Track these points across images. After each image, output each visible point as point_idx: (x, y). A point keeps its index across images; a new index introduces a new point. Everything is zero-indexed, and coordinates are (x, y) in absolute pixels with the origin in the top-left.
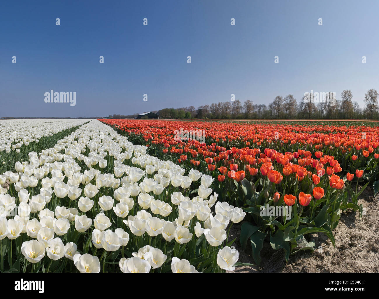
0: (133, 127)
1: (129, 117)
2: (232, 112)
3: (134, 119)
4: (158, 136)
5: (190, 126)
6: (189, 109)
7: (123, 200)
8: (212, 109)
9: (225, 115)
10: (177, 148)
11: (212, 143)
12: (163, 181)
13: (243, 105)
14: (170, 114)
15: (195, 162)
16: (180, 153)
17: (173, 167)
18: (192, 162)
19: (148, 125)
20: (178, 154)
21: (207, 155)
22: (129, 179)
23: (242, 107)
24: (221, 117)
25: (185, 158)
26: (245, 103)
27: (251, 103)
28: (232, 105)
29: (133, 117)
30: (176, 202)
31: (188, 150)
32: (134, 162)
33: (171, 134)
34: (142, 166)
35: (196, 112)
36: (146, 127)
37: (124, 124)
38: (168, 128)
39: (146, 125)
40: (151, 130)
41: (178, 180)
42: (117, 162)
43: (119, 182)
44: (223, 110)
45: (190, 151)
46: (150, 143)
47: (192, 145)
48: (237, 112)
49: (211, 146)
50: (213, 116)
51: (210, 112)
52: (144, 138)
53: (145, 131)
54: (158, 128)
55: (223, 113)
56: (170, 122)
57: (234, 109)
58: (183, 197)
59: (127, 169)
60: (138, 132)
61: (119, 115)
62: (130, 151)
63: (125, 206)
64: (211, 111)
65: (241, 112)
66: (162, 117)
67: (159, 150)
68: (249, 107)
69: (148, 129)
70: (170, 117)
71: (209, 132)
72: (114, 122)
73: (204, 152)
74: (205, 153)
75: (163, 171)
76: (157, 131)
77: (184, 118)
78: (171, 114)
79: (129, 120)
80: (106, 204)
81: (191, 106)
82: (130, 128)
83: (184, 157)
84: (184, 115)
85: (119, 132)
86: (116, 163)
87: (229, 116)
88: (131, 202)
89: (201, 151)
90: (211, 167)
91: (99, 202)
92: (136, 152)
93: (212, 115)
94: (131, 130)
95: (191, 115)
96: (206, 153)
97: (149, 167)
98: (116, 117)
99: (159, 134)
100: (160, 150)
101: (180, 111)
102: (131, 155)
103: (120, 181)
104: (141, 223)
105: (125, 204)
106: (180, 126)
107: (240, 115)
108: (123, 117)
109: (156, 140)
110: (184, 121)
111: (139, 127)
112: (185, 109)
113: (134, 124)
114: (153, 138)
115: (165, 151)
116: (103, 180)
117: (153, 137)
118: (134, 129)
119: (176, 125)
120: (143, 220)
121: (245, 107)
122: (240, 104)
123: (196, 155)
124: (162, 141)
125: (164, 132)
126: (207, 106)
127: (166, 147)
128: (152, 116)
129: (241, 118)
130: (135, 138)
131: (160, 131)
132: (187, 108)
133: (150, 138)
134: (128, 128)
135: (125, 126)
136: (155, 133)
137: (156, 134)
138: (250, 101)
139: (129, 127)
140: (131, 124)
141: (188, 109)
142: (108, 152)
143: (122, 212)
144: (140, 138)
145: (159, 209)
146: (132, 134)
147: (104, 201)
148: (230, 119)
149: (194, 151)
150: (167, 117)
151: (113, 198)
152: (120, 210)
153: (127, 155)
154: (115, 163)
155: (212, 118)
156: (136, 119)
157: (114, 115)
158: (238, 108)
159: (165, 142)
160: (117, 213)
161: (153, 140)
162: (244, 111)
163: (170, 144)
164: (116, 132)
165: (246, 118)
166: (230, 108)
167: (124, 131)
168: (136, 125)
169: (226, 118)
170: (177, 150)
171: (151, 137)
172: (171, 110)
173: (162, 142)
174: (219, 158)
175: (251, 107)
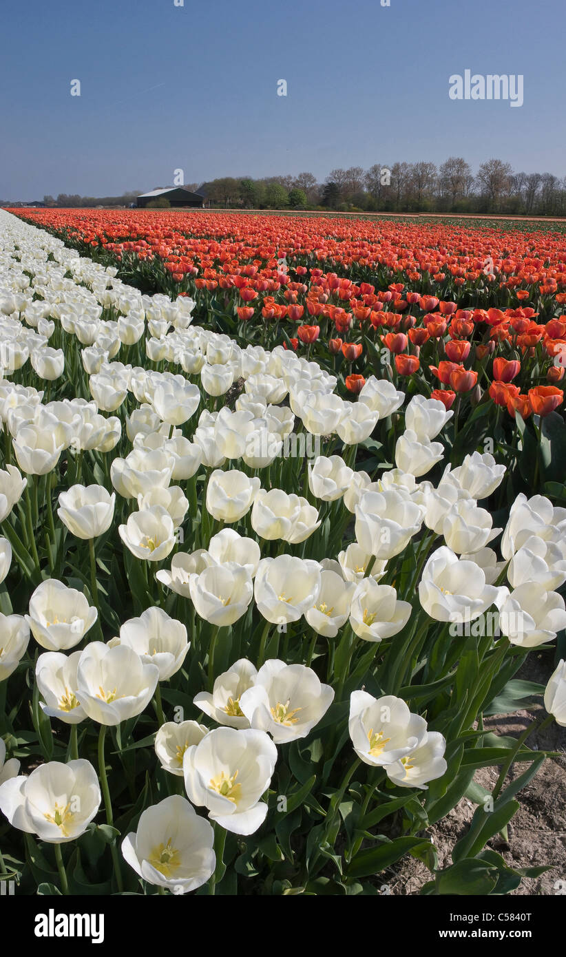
0: (128, 234)
1: (111, 203)
2: (439, 193)
3: (126, 207)
4: (211, 263)
5: (310, 231)
6: (298, 181)
7: (148, 495)
8: (372, 180)
9: (417, 201)
10: (281, 301)
11: (390, 283)
12: (272, 419)
13: (477, 173)
14: (238, 193)
15: (348, 346)
16: (295, 317)
17: (296, 370)
18: (334, 347)
19: (176, 229)
20: (287, 323)
21: (385, 322)
22: (153, 418)
23: (471, 179)
24: (399, 206)
25: (312, 333)
26: (485, 167)
27: (506, 169)
28: (439, 173)
29: (122, 202)
30: (327, 493)
31: (319, 308)
32: (155, 355)
33: (254, 258)
34: (186, 369)
35: (320, 191)
36: (170, 236)
37: (97, 224)
38: (240, 238)
39: (168, 228)
40: (189, 246)
41: (326, 412)
42: (91, 353)
43: (116, 429)
44: (407, 185)
45: (325, 312)
46: (189, 287)
47: (328, 290)
48: (454, 194)
49: (389, 294)
50: (373, 200)
51: (365, 190)
52: (167, 270)
53: (169, 250)
54: (208, 237)
55: (409, 193)
56: (245, 220)
57: (444, 183)
58: (349, 475)
59: (133, 378)
60: (145, 253)
61: (77, 196)
62: (134, 315)
63: (160, 518)
64: (369, 187)
65: (466, 193)
66: (215, 202)
67: (224, 308)
68: (496, 178)
69: (178, 243)
70: (240, 201)
71: (376, 250)
72: (63, 218)
73: (375, 314)
74: (376, 318)
75: (264, 384)
76: (210, 248)
77: (286, 205)
78: (245, 194)
79: (112, 213)
80: (88, 513)
81: (305, 174)
82: (119, 237)
83: (309, 330)
84: (285, 197)
85: (85, 250)
86: (88, 355)
87: (429, 203)
88: (177, 501)
89: (365, 313)
90: (405, 362)
91: (60, 512)
92: (154, 319)
93: (369, 197)
94: (122, 245)
95: (305, 198)
96: (380, 317)
97: (210, 369)
98: (66, 203)
99: (216, 257)
100: (227, 308)
101: (272, 185)
102: (139, 328)
103: (118, 424)
104: (229, 577)
105: (159, 512)
106: (279, 230)
107: (463, 201)
108: (90, 204)
109: (210, 278)
110: (285, 214)
111: (148, 235)
112: (283, 181)
113: (131, 226)
114: (197, 270)
115: (245, 311)
116: (69, 423)
117: (198, 267)
118: (132, 243)
119: (267, 229)
120: (233, 568)
121: (483, 180)
122: (466, 169)
123: (348, 324)
124: (232, 281)
125: (232, 251)
126: (358, 173)
127: (246, 299)
128: (181, 198)
129: (467, 211)
130: (138, 270)
131: (218, 248)
132: (290, 178)
133: (188, 270)
134: (111, 240)
135: (100, 232)
136: (201, 254)
137: (205, 259)
138: (500, 163)
139: (114, 234)
140: (120, 226)
141: (293, 180)
142: (58, 323)
143: (151, 540)
144: (156, 271)
145: (281, 522)
146: (127, 258)
147: (77, 504)
148: (430, 212)
149: (338, 312)
150: (230, 204)
151: (110, 489)
152: (142, 535)
153: (125, 331)
154: (84, 356)
155: (370, 208)
156: (134, 207)
157: (61, 197)
158: (458, 182)
159: (243, 285)
160: (131, 545)
161: (199, 276)
162: (477, 190)
163: (254, 287)
164: (74, 252)
165: (484, 211)
166: (430, 181)
167: (100, 245)
168: (135, 229)
169: (418, 209)
170: (282, 309)
171: (191, 266)
172: (242, 183)
173: (231, 283)
174: (426, 333)
175: (505, 181)
